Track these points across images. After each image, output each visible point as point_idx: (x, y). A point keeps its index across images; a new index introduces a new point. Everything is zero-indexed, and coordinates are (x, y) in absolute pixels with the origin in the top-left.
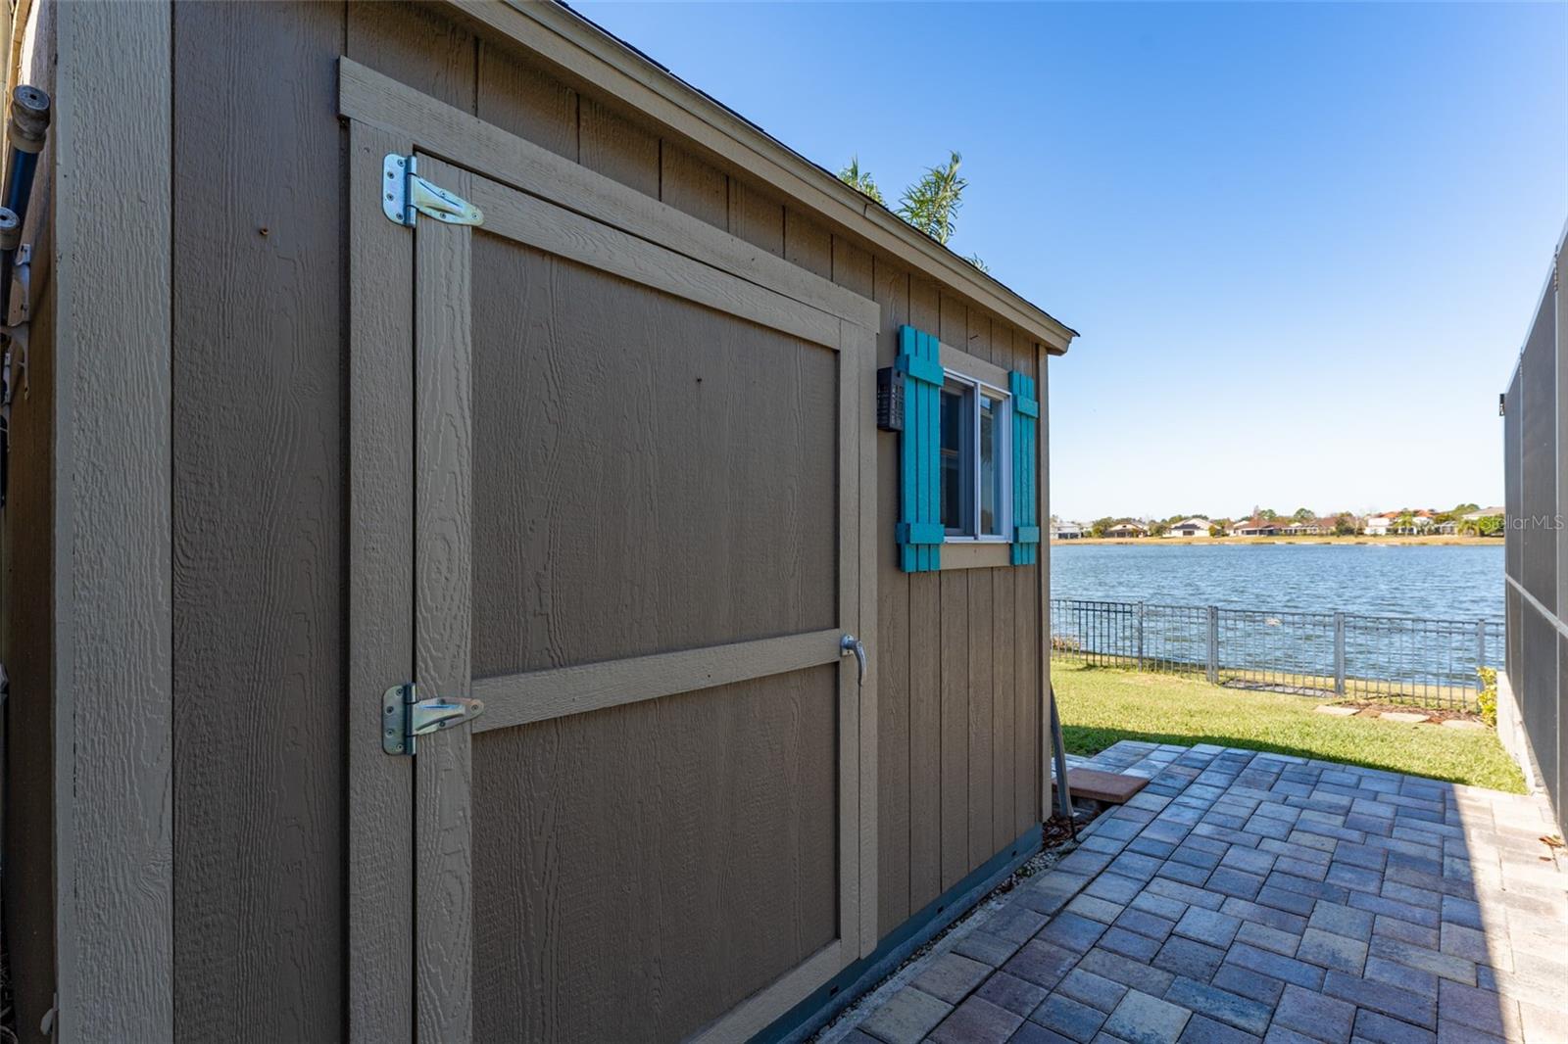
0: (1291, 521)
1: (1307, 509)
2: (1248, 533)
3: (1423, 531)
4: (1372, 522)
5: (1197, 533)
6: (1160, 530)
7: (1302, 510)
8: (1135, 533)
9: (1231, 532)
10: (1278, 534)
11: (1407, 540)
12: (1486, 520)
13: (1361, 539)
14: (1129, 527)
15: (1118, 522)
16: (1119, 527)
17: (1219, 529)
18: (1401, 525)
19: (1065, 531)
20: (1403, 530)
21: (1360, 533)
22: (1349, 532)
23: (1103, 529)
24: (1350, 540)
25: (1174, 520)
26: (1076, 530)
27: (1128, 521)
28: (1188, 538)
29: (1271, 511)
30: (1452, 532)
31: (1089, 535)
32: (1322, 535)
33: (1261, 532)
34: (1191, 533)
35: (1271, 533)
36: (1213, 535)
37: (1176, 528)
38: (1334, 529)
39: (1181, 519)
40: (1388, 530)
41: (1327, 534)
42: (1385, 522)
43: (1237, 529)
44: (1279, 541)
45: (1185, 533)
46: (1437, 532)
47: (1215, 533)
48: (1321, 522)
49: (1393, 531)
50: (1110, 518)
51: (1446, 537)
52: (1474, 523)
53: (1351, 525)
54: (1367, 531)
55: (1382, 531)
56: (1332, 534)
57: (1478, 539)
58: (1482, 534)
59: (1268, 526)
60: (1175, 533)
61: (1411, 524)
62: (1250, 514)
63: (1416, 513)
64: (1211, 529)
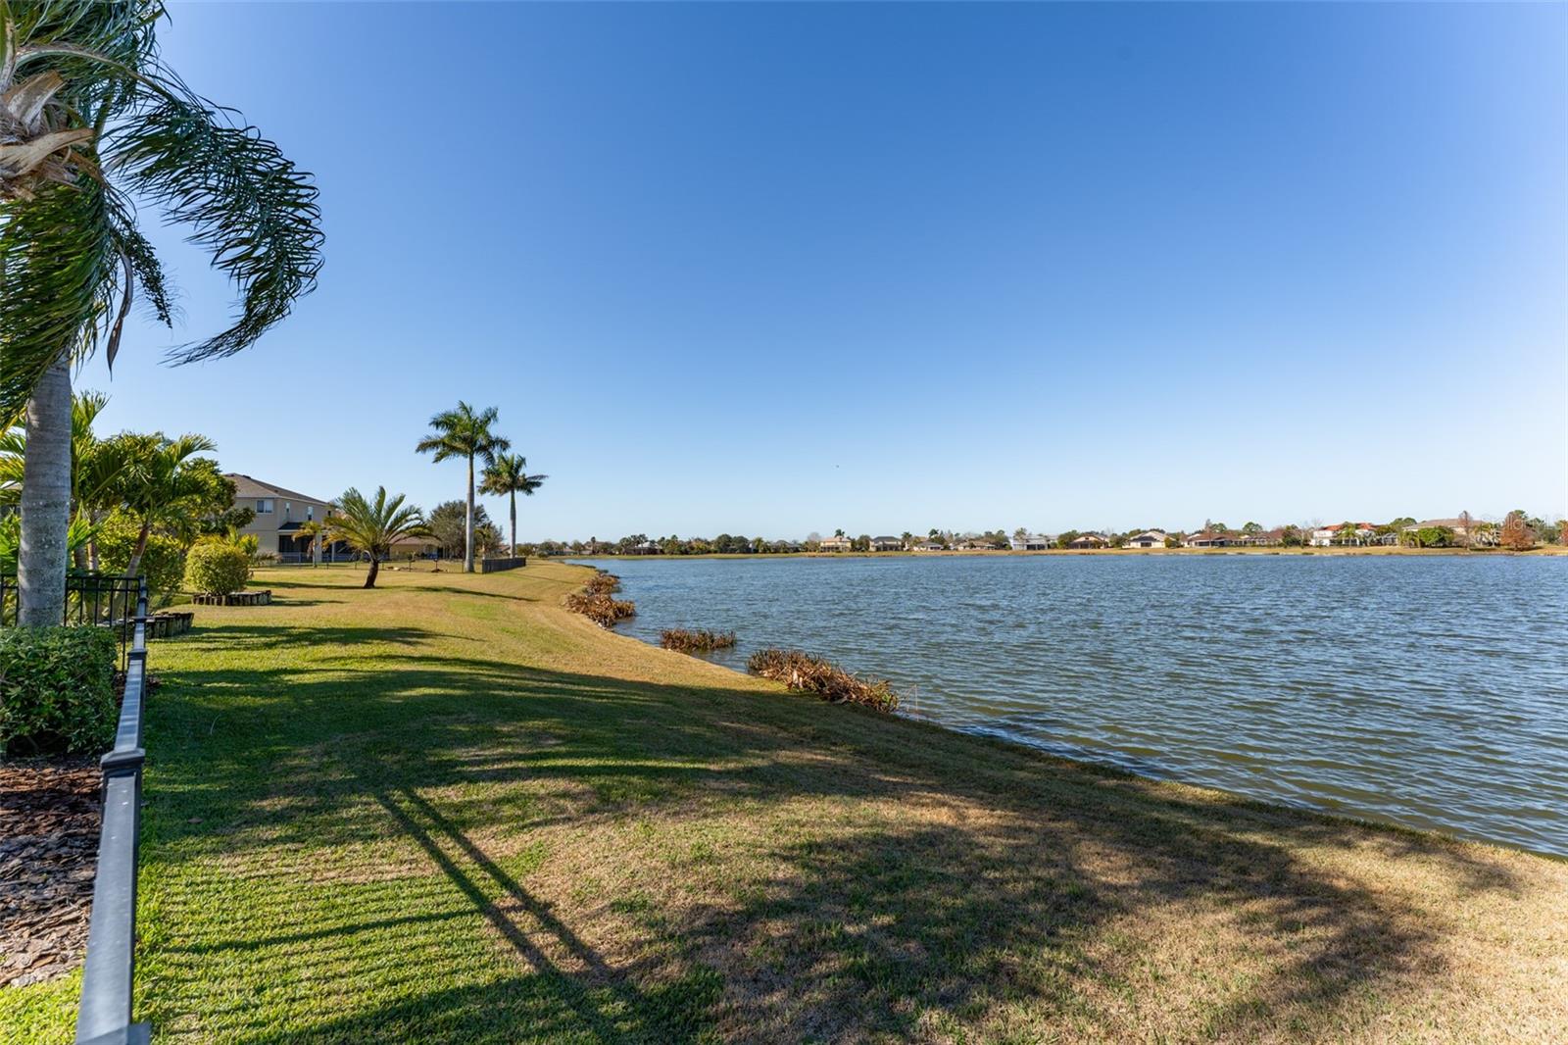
0: (1240, 534)
1: (1255, 522)
2: (1201, 544)
3: (1365, 542)
4: (1316, 534)
5: (1155, 545)
6: (1119, 541)
7: (1250, 524)
8: (1096, 545)
9: (1186, 544)
10: (1228, 546)
11: (1351, 550)
12: (1425, 532)
13: (1307, 550)
14: (1091, 539)
15: (1083, 535)
16: (1082, 539)
17: (1174, 541)
18: (1344, 536)
19: (1032, 543)
20: (1347, 541)
21: (1306, 544)
22: (1296, 543)
23: (1068, 541)
24: (1297, 551)
25: (1132, 533)
26: (1043, 542)
27: (1091, 534)
28: (1146, 549)
29: (1222, 525)
30: (1393, 543)
31: (1055, 546)
32: (1270, 546)
33: (1213, 544)
34: (1148, 545)
35: (1222, 544)
36: (1168, 546)
37: (1134, 540)
38: (1281, 541)
39: (1139, 532)
40: (1332, 542)
41: (1275, 546)
42: (1329, 534)
43: (1191, 540)
44: (1231, 552)
45: (1142, 545)
46: (1379, 543)
47: (1170, 544)
48: (1268, 535)
49: (1336, 543)
50: (1074, 531)
51: (1388, 548)
52: (1413, 534)
53: (1297, 537)
54: (1313, 542)
55: (1326, 542)
56: (1280, 545)
57: (1419, 550)
58: (1423, 545)
59: (1218, 538)
60: (1133, 545)
61: (1354, 535)
62: (1202, 527)
63: (1358, 526)
64: (1167, 541)
